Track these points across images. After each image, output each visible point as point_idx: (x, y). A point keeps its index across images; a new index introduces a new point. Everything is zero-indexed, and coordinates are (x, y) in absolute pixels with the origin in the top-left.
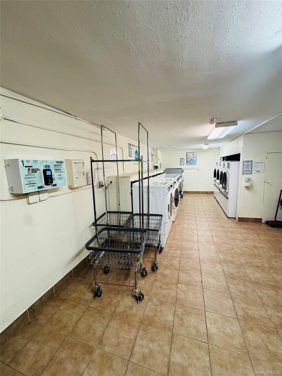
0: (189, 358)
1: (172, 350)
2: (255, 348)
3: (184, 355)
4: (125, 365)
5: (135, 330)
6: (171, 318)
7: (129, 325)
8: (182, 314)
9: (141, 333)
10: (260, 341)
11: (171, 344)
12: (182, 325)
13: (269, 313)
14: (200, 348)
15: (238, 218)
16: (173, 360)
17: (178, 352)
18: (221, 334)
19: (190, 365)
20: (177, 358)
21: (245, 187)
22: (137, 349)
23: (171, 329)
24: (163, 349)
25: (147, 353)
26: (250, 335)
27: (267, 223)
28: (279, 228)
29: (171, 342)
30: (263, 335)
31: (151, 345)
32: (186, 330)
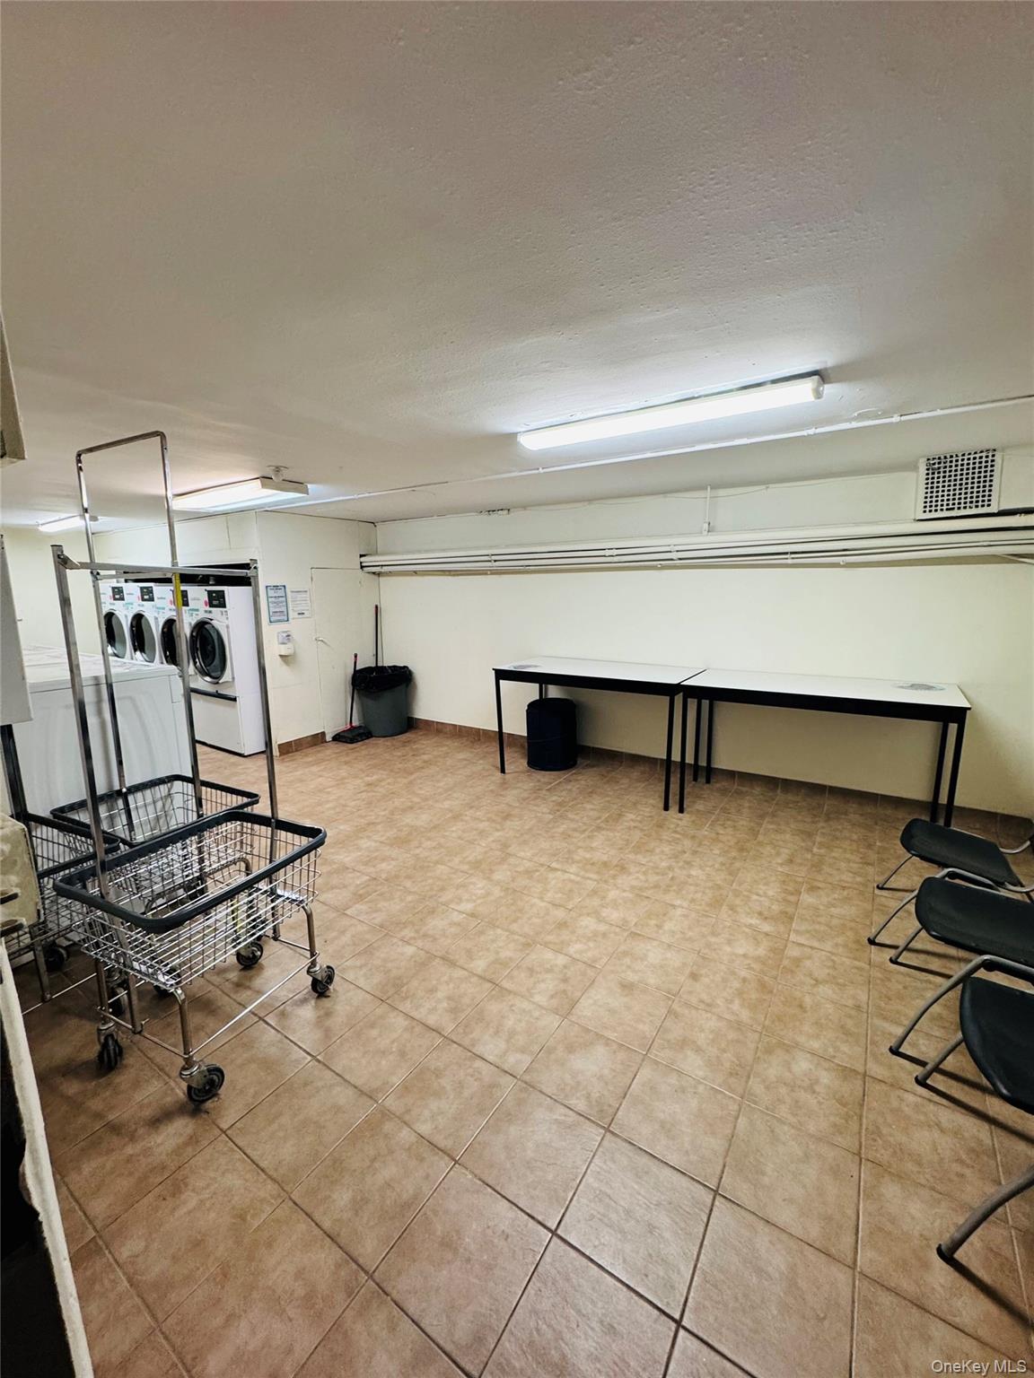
0: (488, 950)
1: (466, 966)
2: (513, 881)
3: (480, 954)
4: (449, 1044)
5: (392, 1015)
6: (410, 950)
7: (372, 1026)
8: (417, 931)
9: (406, 1006)
10: (509, 873)
11: (455, 965)
12: (435, 939)
13: (484, 845)
14: (482, 933)
15: (279, 745)
16: (479, 971)
17: (472, 959)
18: (479, 901)
19: (497, 953)
20: (480, 965)
21: (281, 656)
22: (431, 1021)
23: (431, 957)
24: (457, 978)
25: (448, 1004)
26: (497, 876)
27: (338, 738)
28: (363, 740)
29: (453, 964)
30: (505, 867)
31: (440, 995)
32: (447, 937)
